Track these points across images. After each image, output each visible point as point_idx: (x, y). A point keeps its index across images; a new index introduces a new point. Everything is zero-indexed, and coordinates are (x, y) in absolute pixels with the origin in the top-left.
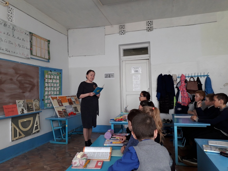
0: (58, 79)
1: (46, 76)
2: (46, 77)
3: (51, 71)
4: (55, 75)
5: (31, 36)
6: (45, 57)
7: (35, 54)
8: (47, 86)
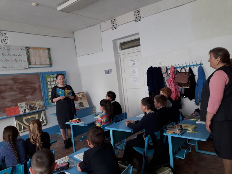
1: (48, 80)
5: (28, 50)
6: (46, 64)
7: (34, 64)
8: (50, 87)
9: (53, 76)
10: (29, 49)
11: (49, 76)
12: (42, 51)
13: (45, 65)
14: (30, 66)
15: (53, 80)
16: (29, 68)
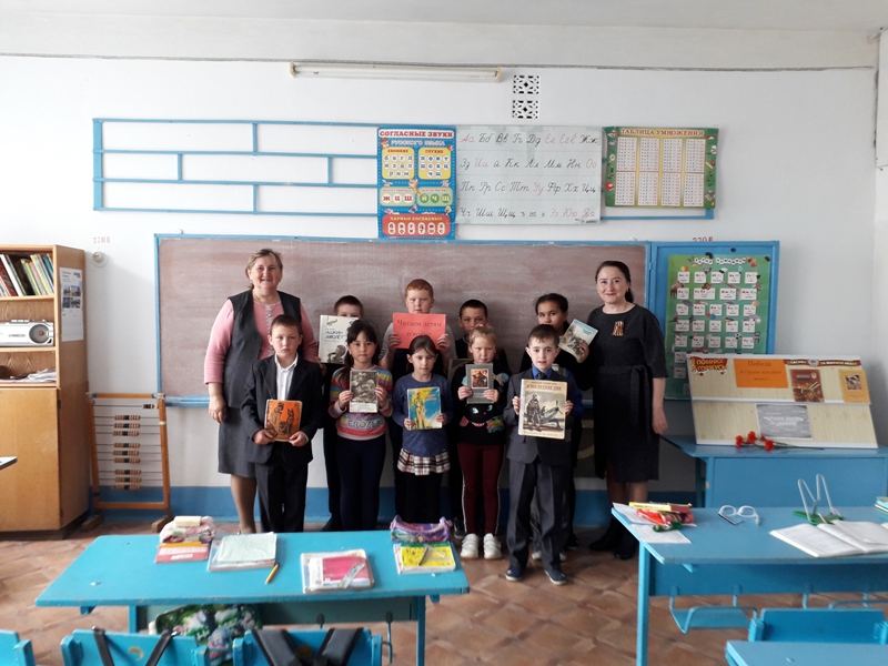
0: (749, 286)
1: (684, 277)
2: (680, 279)
3: (710, 255)
4: (733, 268)
6: (687, 204)
7: (628, 200)
8: (686, 313)
9: (707, 261)
10: (619, 135)
11: (691, 261)
12: (676, 143)
13: (681, 207)
14: (610, 212)
15: (708, 278)
16: (603, 218)
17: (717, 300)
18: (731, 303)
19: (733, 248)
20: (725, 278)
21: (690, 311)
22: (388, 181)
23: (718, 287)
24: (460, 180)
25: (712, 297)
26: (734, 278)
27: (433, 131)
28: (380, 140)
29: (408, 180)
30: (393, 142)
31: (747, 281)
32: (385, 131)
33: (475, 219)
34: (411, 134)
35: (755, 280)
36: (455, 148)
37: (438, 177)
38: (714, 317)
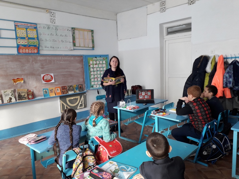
0: (104, 64)
1: (91, 62)
2: (90, 63)
3: (96, 57)
4: (101, 60)
5: (73, 31)
6: (89, 47)
7: (78, 45)
8: (93, 70)
9: (96, 59)
10: (75, 30)
11: (92, 59)
12: (86, 32)
14: (75, 48)
15: (96, 63)
16: (74, 49)
17: (98, 67)
18: (101, 67)
19: (100, 56)
20: (99, 62)
21: (94, 70)
22: (19, 37)
23: (98, 64)
24: (40, 38)
25: (97, 66)
26: (101, 62)
27: (31, 24)
28: (15, 26)
29: (25, 37)
30: (19, 26)
31: (103, 63)
32: (16, 23)
33: (45, 49)
34: (25, 24)
35: (105, 63)
36: (37, 29)
37: (33, 37)
38: (98, 71)
